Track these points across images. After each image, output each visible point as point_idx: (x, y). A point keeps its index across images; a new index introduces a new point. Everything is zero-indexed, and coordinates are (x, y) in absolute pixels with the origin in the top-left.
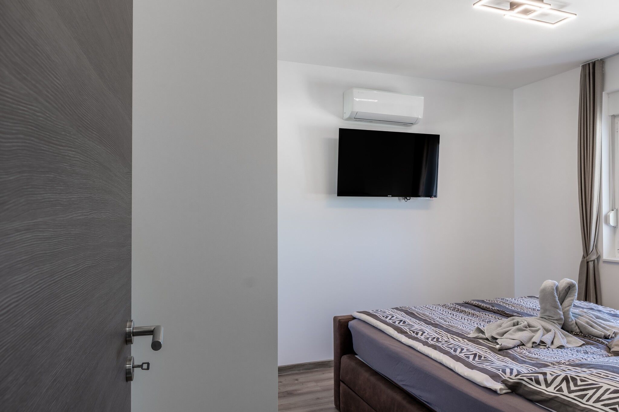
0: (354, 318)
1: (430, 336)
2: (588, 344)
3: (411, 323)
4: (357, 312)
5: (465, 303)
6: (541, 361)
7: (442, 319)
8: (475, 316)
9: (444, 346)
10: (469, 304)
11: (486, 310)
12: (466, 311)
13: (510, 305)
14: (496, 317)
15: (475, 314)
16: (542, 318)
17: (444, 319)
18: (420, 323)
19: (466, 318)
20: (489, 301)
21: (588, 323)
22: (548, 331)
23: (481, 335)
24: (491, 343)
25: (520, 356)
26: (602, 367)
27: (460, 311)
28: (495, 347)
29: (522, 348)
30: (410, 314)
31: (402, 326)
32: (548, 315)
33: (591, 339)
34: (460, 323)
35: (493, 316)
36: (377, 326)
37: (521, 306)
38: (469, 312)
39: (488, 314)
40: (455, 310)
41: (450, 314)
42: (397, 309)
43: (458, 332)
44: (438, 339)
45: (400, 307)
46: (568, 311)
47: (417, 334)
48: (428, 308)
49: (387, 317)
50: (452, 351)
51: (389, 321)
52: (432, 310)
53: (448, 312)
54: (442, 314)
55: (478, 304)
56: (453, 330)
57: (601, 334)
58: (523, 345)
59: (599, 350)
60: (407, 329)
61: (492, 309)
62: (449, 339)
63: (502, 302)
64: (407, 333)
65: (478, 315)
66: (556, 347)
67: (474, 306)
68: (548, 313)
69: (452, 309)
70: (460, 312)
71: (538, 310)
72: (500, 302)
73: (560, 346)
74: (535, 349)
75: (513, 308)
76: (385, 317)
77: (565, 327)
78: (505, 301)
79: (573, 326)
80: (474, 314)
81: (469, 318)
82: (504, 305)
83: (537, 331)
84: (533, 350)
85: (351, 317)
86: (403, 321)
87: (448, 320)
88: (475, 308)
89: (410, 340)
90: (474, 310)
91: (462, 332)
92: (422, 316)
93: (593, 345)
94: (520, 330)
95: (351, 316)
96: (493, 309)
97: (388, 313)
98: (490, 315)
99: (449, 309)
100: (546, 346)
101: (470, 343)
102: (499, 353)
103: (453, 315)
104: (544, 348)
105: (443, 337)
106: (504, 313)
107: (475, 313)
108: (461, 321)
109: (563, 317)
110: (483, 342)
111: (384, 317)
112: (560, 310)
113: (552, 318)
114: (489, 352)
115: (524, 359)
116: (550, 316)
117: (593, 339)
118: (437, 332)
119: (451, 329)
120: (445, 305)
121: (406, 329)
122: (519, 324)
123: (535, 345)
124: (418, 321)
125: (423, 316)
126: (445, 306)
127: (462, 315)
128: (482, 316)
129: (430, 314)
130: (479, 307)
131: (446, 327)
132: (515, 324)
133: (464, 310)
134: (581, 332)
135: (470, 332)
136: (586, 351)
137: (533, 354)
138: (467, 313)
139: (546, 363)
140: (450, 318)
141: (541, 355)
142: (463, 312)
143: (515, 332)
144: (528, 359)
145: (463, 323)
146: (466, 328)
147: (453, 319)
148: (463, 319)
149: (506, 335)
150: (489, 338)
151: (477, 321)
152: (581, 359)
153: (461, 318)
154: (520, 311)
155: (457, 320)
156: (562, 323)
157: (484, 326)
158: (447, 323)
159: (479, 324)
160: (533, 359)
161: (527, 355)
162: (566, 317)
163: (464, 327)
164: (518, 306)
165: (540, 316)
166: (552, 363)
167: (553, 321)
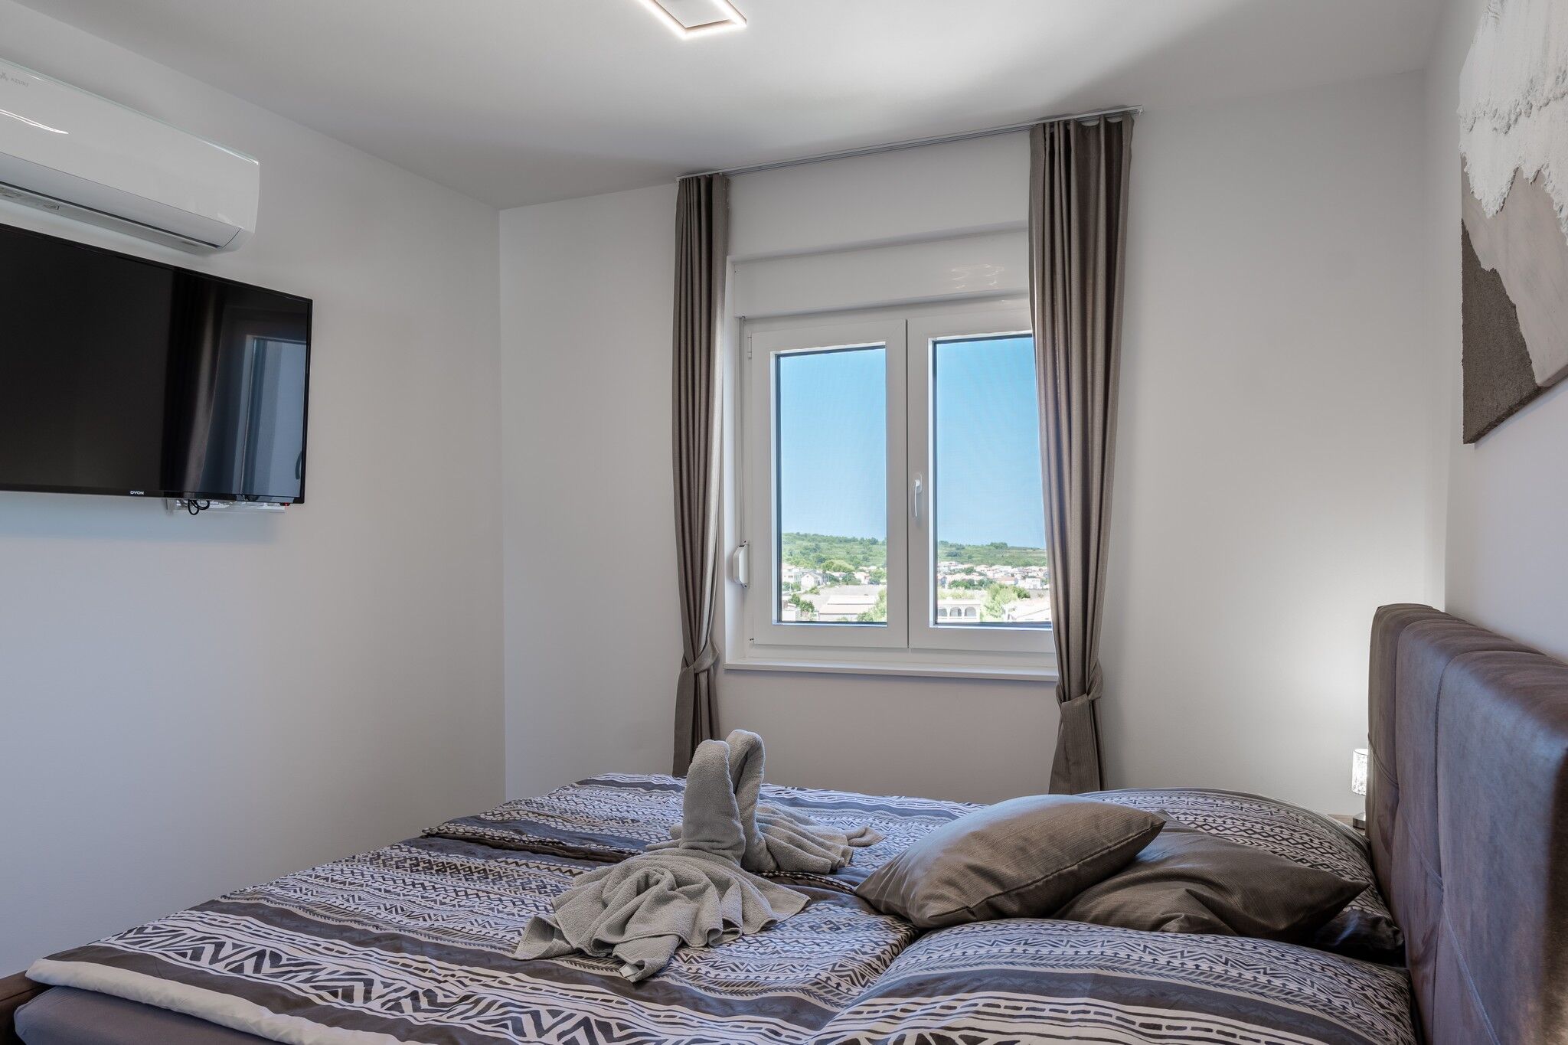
0: (39, 988)
1: (396, 991)
2: (815, 898)
3: (304, 957)
4: (51, 957)
5: (429, 835)
6: (770, 990)
7: (396, 910)
8: (491, 877)
9: (473, 1021)
10: (442, 837)
11: (505, 849)
12: (455, 865)
13: (557, 820)
14: (552, 868)
15: (490, 870)
16: (692, 848)
17: (402, 910)
18: (336, 948)
19: (469, 891)
20: (494, 815)
21: (791, 840)
22: (723, 886)
23: (557, 943)
24: (595, 964)
25: (700, 987)
26: (980, 980)
27: (435, 867)
28: (614, 974)
29: (687, 955)
30: (278, 920)
31: (280, 980)
32: (708, 838)
33: (811, 882)
34: (461, 913)
35: (542, 867)
36: (173, 1001)
37: (587, 817)
38: (468, 865)
39: (524, 861)
40: (420, 868)
41: (411, 887)
42: (212, 905)
43: (477, 948)
44: (429, 993)
45: (225, 897)
46: (751, 816)
47: (348, 995)
48: (327, 879)
49: (197, 955)
50: (510, 1031)
51: (213, 966)
52: (344, 883)
53: (404, 881)
54: (386, 891)
55: (474, 834)
56: (455, 945)
57: (826, 864)
58: (683, 944)
59: (847, 910)
60: (302, 986)
61: (521, 840)
62: (465, 986)
63: (533, 813)
64: (308, 1002)
65: (499, 872)
66: (758, 929)
67: (465, 843)
68: (706, 834)
69: (407, 865)
70: (438, 871)
71: (633, 821)
72: (527, 814)
73: (767, 923)
74: (717, 950)
75: (569, 827)
76: (190, 952)
77: (749, 864)
78: (537, 808)
79: (762, 856)
80: (484, 870)
81: (477, 887)
82: (543, 820)
83: (702, 892)
84: (718, 954)
85: (25, 987)
86: (268, 953)
87: (417, 911)
88: (472, 846)
89: (337, 1030)
90: (473, 854)
91: (492, 947)
92: (325, 917)
93: (826, 899)
94: (663, 900)
95: (22, 977)
96: (524, 841)
97: (190, 933)
98: (531, 865)
99: (397, 868)
100: (736, 932)
101: (541, 983)
102: (641, 993)
103: (424, 888)
104: (734, 940)
105: (440, 982)
107: (487, 868)
108: (460, 906)
109: (743, 836)
110: (573, 967)
111: (184, 955)
112: (737, 819)
113: (720, 846)
114: (618, 1002)
115: (717, 996)
116: (713, 841)
117: (816, 883)
118: (410, 966)
119: (450, 944)
120: (379, 856)
121: (296, 985)
122: (652, 881)
123: (712, 939)
124: (320, 940)
125: (328, 914)
126: (380, 861)
127: (448, 881)
128: (512, 870)
129: (348, 900)
130: (479, 841)
131: (426, 939)
132: (643, 886)
133: (448, 863)
134: (778, 868)
135: (513, 938)
136: (831, 923)
137: (727, 969)
138: (462, 871)
139: (790, 994)
140: (419, 900)
141: (749, 967)
142: (446, 871)
143: (651, 909)
144: (731, 993)
145: (472, 911)
146: (491, 927)
147: (433, 903)
148: (465, 898)
149: (632, 928)
150: (585, 949)
151: (508, 892)
152: (853, 953)
153: (454, 895)
154: (591, 832)
155: (445, 903)
156: (742, 852)
157: (535, 905)
158: (421, 923)
159: (520, 903)
160: (741, 988)
161: (715, 978)
162: (750, 834)
163: (484, 927)
164: (577, 816)
165: (685, 844)
166: (803, 990)
167: (722, 852)
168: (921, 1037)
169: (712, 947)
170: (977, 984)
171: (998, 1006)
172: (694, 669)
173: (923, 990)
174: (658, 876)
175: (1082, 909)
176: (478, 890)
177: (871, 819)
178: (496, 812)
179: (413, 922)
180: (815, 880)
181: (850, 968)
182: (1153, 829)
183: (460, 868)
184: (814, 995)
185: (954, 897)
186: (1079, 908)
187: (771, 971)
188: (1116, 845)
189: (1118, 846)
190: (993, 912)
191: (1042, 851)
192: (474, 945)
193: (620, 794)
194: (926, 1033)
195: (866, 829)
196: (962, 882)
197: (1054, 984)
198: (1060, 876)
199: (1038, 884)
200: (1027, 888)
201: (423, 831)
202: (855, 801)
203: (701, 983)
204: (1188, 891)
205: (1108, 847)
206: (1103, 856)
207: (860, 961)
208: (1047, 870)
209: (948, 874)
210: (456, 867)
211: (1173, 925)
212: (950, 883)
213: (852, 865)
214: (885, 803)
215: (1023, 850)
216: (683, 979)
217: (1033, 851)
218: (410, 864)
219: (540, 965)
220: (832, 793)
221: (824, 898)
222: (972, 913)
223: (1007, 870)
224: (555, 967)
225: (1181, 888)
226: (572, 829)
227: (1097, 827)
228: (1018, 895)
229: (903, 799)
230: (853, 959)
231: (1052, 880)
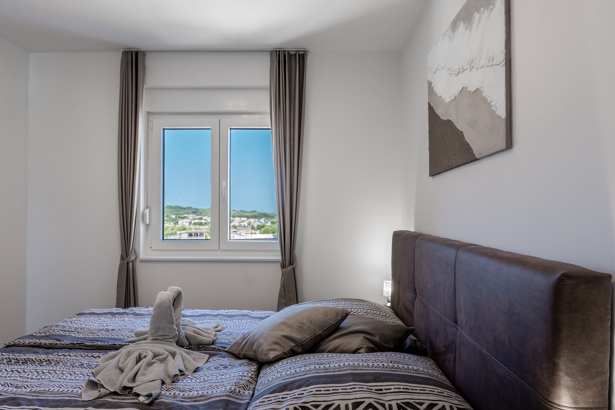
2: (211, 355)
8: (53, 363)
10: (16, 346)
11: (54, 349)
12: (32, 359)
13: (75, 333)
14: (83, 355)
15: (52, 360)
16: (155, 340)
17: (11, 384)
19: (44, 371)
21: (195, 332)
22: (173, 355)
23: (102, 391)
24: (124, 397)
25: (178, 401)
28: (136, 401)
29: (166, 388)
33: (207, 349)
34: (45, 382)
35: (77, 355)
37: (90, 330)
38: (39, 358)
39: (67, 354)
40: (12, 363)
41: (11, 373)
43: (61, 398)
53: (6, 370)
55: (35, 343)
56: (49, 398)
57: (210, 341)
58: (163, 383)
59: (226, 359)
61: (61, 344)
63: (62, 330)
65: (57, 360)
66: (192, 372)
67: (31, 348)
69: (5, 362)
70: (22, 363)
71: (112, 330)
72: (58, 332)
73: (196, 369)
75: (81, 335)
77: (179, 344)
78: (62, 328)
79: (184, 339)
81: (48, 369)
82: (68, 334)
83: (166, 358)
84: (180, 384)
87: (20, 384)
88: (36, 349)
90: (39, 353)
91: (69, 397)
93: (215, 355)
96: (63, 344)
98: (72, 355)
100: (184, 375)
102: (153, 408)
103: (19, 372)
104: (184, 378)
106: (83, 346)
107: (50, 359)
108: (42, 379)
109: (177, 332)
110: (114, 400)
112: (174, 325)
113: (168, 337)
116: (164, 336)
119: (46, 398)
122: (142, 356)
123: (175, 379)
127: (31, 367)
128: (63, 359)
130: (39, 346)
131: (31, 398)
132: (139, 359)
133: (27, 359)
134: (190, 344)
135: (78, 391)
136: (223, 365)
137: (187, 391)
138: (36, 362)
139: (222, 398)
140: (19, 379)
141: (197, 389)
142: (27, 363)
143: (145, 369)
144: (194, 401)
145: (50, 381)
146: (64, 387)
147: (27, 379)
148: (43, 374)
149: (139, 378)
150: (118, 391)
151: (65, 369)
152: (241, 377)
153: (36, 374)
154: (93, 337)
155: (33, 379)
156: (176, 339)
157: (82, 374)
158: (24, 390)
159: (74, 374)
160: (197, 399)
161: (183, 396)
162: (179, 331)
163: (60, 387)
164: (84, 330)
165: (151, 338)
166: (227, 395)
167: (168, 340)
168: (295, 408)
169: (175, 382)
170: (309, 383)
171: (321, 391)
172: (127, 261)
173: (287, 388)
174: (145, 354)
175: (323, 348)
176: (49, 370)
177: (218, 320)
178: (41, 332)
179: (19, 390)
180: (208, 348)
181: (242, 383)
182: (346, 315)
183: (35, 360)
184: (232, 397)
185: (279, 349)
186: (322, 347)
187: (208, 389)
188: (334, 322)
189: (335, 322)
190: (293, 353)
191: (308, 327)
192: (59, 397)
193: (100, 318)
194: (297, 406)
195: (218, 324)
196: (281, 342)
197: (338, 379)
198: (315, 336)
199: (308, 340)
200: (304, 342)
201: (5, 344)
202: (208, 313)
203: (178, 399)
204: (363, 337)
205: (332, 323)
206: (329, 327)
207: (245, 380)
208: (311, 334)
209: (275, 340)
210: (33, 360)
211: (362, 350)
212: (276, 343)
213: (218, 340)
214: (220, 313)
215: (301, 327)
216: (169, 398)
217: (305, 327)
218: (7, 361)
219: (99, 401)
220: (196, 310)
221: (214, 355)
222: (286, 354)
223: (296, 336)
224: (107, 402)
225: (361, 336)
226: (83, 336)
227: (327, 316)
228: (301, 345)
229: (229, 311)
230: (242, 379)
231: (313, 338)
